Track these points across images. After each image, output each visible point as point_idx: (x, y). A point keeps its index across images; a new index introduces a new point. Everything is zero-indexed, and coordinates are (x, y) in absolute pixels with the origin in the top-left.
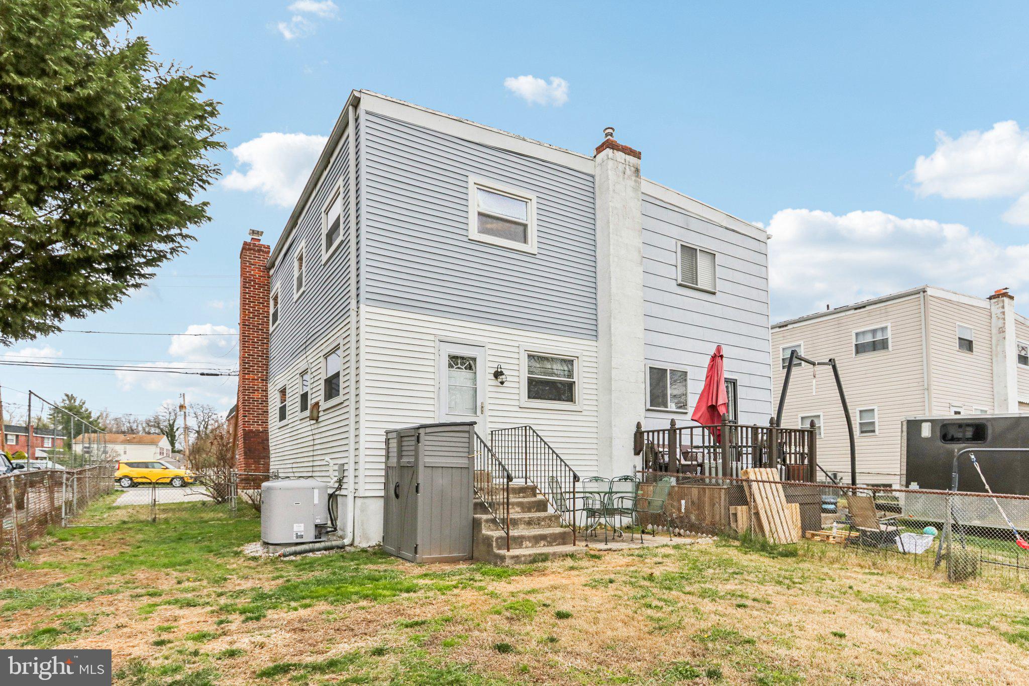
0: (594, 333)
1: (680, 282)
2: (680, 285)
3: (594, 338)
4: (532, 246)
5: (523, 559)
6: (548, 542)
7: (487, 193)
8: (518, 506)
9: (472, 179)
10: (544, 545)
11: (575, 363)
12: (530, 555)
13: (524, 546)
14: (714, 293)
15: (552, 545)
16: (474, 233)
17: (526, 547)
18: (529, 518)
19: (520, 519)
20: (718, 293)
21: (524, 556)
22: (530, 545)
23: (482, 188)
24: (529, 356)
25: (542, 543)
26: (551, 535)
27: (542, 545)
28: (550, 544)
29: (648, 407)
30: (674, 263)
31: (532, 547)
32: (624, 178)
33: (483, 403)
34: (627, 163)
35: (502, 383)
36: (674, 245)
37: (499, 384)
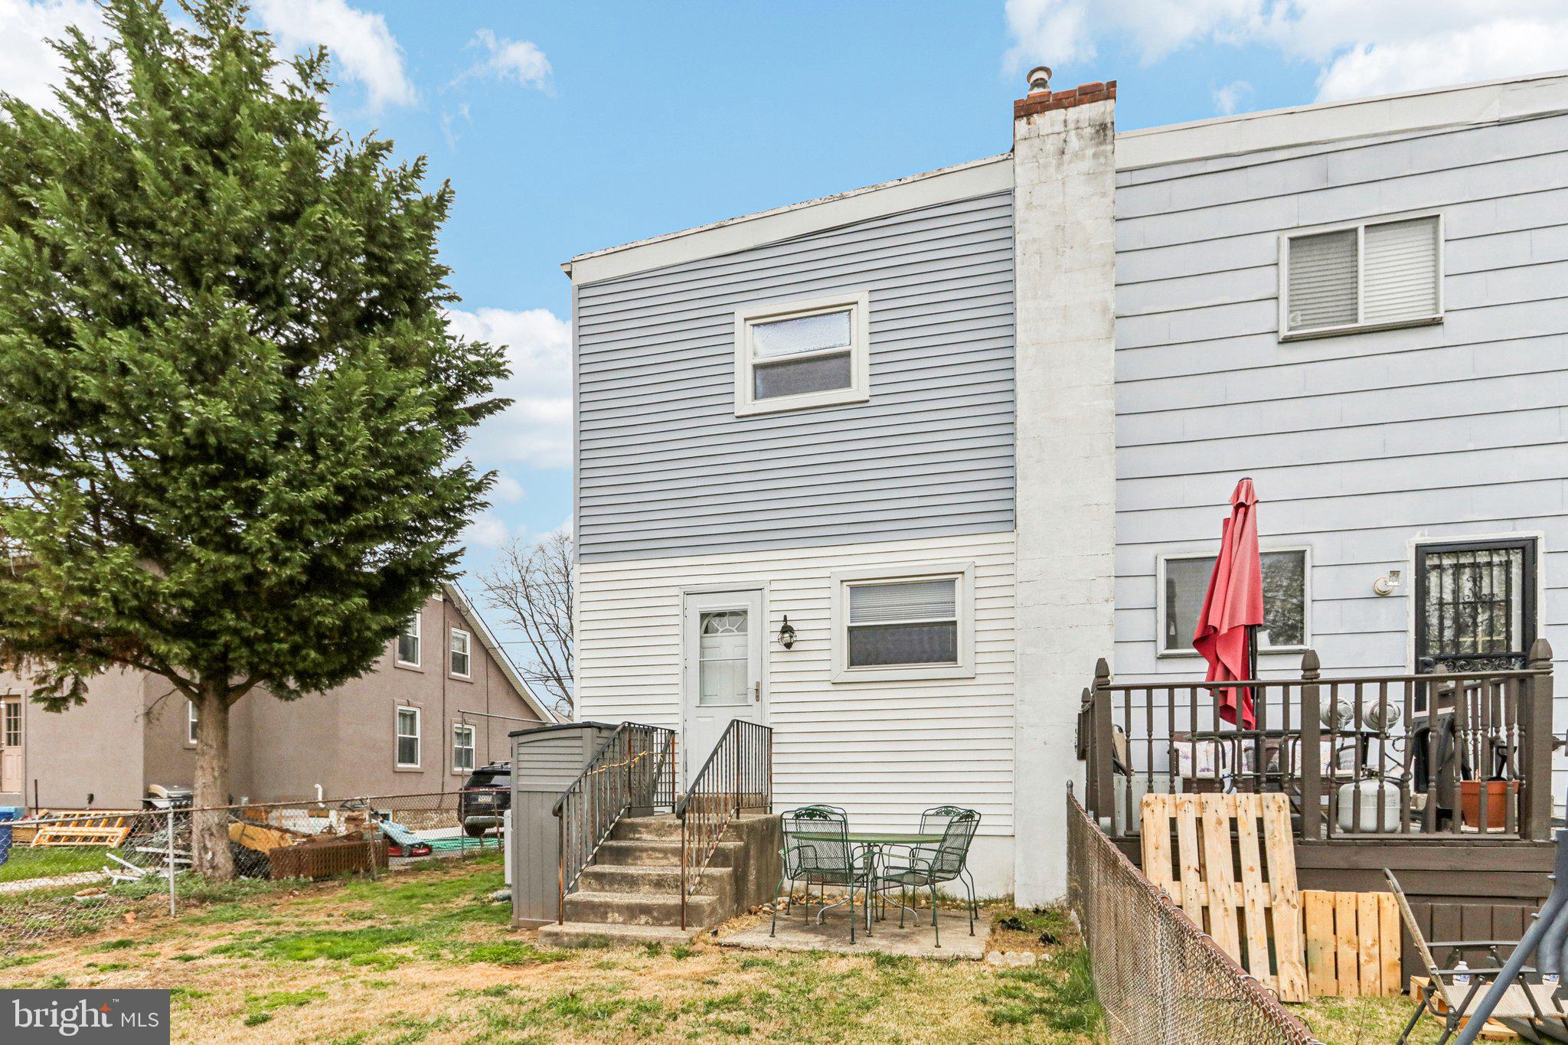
0: (1008, 516)
1: (1284, 332)
2: (1287, 341)
3: (1009, 527)
4: (860, 387)
5: (566, 939)
6: (653, 918)
7: (769, 328)
8: (675, 856)
9: (741, 312)
10: (647, 923)
11: (958, 583)
12: (577, 935)
13: (610, 920)
14: (1436, 323)
15: (661, 925)
16: (745, 402)
17: (614, 922)
18: (659, 875)
19: (643, 877)
20: (1448, 319)
21: (568, 934)
22: (621, 919)
23: (761, 323)
24: (852, 588)
25: (643, 919)
26: (660, 907)
27: (643, 921)
28: (658, 922)
29: (1162, 649)
30: (1270, 292)
31: (624, 923)
32: (1059, 165)
33: (758, 684)
34: (1071, 126)
35: (788, 645)
36: (1267, 247)
37: (785, 649)
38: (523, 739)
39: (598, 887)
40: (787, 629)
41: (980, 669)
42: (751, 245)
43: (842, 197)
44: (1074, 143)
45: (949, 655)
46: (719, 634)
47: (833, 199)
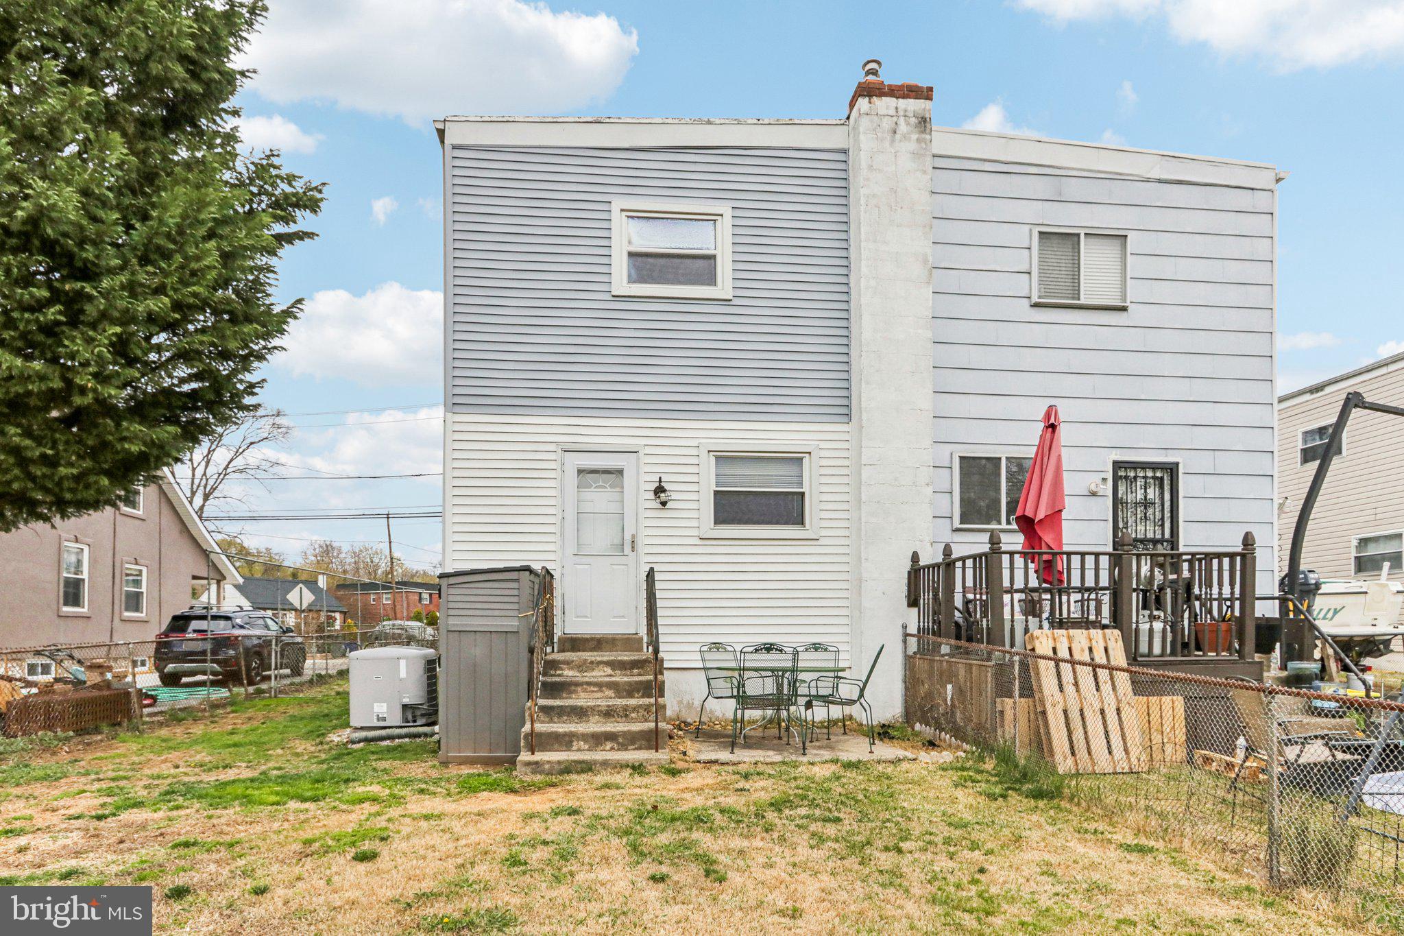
0: (844, 411)
1: (1035, 299)
2: (1036, 305)
3: (845, 419)
4: (724, 287)
5: (547, 767)
6: (619, 744)
7: (644, 221)
8: (610, 689)
9: (618, 204)
10: (612, 749)
11: (806, 462)
12: (559, 762)
13: (575, 748)
14: (1124, 309)
15: (626, 749)
16: (621, 283)
17: (579, 750)
18: (608, 706)
19: (592, 708)
20: (1131, 307)
21: (548, 762)
22: (587, 747)
23: (635, 215)
24: (717, 458)
25: (609, 745)
26: (624, 733)
27: (608, 748)
28: (623, 747)
29: (955, 526)
30: (1025, 268)
31: (589, 750)
32: (893, 141)
33: (633, 536)
34: (901, 113)
35: (664, 504)
36: (1026, 236)
37: (660, 506)
38: (453, 580)
39: (547, 719)
40: (659, 490)
41: (823, 533)
42: (626, 145)
43: (709, 123)
44: (903, 128)
45: (798, 519)
46: (592, 489)
47: (700, 122)
